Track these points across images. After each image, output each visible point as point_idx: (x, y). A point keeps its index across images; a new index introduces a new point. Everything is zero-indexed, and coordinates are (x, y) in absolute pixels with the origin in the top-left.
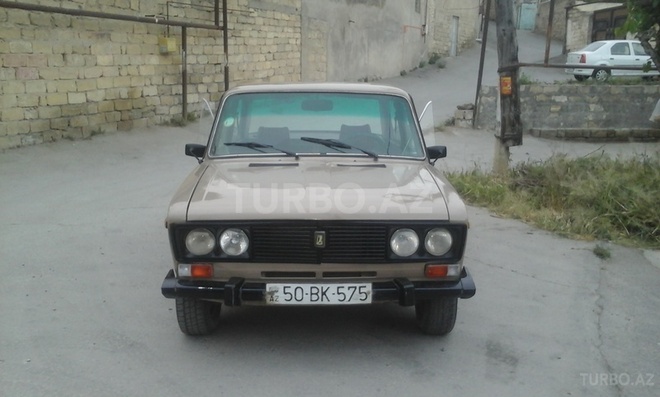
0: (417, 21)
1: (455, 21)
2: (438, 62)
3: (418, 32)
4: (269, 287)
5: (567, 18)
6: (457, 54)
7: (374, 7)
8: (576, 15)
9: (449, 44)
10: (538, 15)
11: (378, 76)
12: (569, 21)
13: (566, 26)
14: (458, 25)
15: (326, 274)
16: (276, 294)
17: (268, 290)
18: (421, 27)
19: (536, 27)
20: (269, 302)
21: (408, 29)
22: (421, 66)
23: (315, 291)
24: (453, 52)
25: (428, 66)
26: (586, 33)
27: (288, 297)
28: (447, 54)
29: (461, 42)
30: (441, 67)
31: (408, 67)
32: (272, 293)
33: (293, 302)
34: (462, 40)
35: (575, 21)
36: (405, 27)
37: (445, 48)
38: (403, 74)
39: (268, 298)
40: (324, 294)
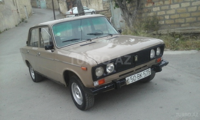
0: (15, 9)
1: (25, 7)
2: (24, 21)
3: (16, 12)
4: (127, 79)
5: (58, 3)
6: (29, 18)
7: (2, 4)
8: (61, 2)
9: (26, 15)
10: (47, 3)
11: (9, 28)
12: (59, 4)
13: (59, 5)
14: (26, 9)
15: (136, 70)
16: (129, 80)
17: (126, 80)
18: (16, 10)
19: (47, 7)
20: (127, 84)
21: (14, 11)
22: (20, 22)
23: (138, 75)
24: (27, 17)
25: (22, 23)
26: (66, 6)
27: (132, 80)
28: (26, 18)
29: (28, 14)
30: (26, 22)
31: (17, 24)
32: (128, 81)
33: (134, 81)
34: (29, 13)
35: (61, 3)
36: (13, 10)
37: (25, 16)
38: (16, 26)
39: (127, 82)
40: (141, 75)
